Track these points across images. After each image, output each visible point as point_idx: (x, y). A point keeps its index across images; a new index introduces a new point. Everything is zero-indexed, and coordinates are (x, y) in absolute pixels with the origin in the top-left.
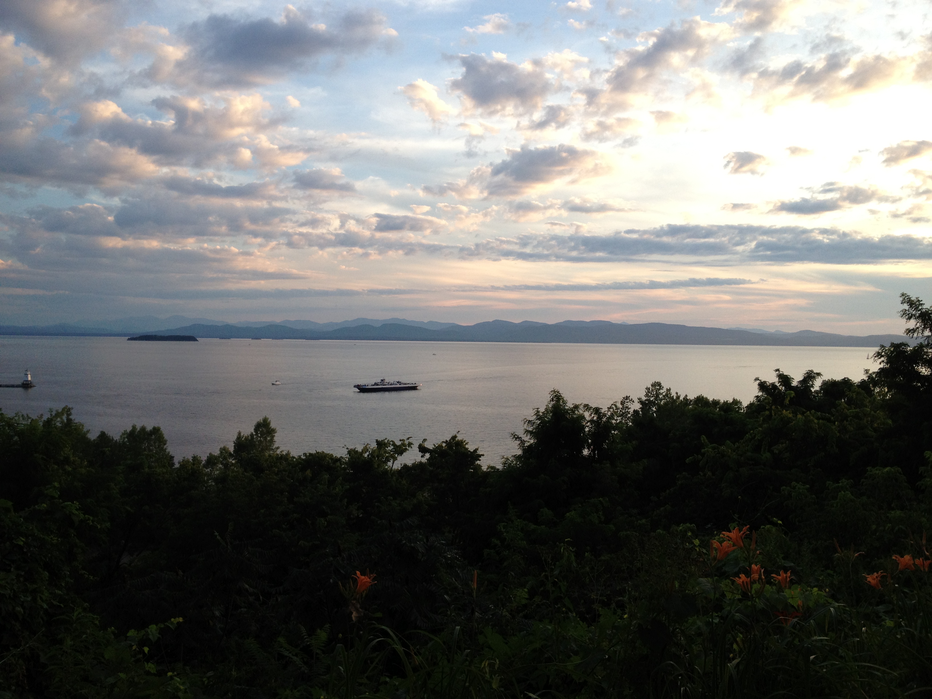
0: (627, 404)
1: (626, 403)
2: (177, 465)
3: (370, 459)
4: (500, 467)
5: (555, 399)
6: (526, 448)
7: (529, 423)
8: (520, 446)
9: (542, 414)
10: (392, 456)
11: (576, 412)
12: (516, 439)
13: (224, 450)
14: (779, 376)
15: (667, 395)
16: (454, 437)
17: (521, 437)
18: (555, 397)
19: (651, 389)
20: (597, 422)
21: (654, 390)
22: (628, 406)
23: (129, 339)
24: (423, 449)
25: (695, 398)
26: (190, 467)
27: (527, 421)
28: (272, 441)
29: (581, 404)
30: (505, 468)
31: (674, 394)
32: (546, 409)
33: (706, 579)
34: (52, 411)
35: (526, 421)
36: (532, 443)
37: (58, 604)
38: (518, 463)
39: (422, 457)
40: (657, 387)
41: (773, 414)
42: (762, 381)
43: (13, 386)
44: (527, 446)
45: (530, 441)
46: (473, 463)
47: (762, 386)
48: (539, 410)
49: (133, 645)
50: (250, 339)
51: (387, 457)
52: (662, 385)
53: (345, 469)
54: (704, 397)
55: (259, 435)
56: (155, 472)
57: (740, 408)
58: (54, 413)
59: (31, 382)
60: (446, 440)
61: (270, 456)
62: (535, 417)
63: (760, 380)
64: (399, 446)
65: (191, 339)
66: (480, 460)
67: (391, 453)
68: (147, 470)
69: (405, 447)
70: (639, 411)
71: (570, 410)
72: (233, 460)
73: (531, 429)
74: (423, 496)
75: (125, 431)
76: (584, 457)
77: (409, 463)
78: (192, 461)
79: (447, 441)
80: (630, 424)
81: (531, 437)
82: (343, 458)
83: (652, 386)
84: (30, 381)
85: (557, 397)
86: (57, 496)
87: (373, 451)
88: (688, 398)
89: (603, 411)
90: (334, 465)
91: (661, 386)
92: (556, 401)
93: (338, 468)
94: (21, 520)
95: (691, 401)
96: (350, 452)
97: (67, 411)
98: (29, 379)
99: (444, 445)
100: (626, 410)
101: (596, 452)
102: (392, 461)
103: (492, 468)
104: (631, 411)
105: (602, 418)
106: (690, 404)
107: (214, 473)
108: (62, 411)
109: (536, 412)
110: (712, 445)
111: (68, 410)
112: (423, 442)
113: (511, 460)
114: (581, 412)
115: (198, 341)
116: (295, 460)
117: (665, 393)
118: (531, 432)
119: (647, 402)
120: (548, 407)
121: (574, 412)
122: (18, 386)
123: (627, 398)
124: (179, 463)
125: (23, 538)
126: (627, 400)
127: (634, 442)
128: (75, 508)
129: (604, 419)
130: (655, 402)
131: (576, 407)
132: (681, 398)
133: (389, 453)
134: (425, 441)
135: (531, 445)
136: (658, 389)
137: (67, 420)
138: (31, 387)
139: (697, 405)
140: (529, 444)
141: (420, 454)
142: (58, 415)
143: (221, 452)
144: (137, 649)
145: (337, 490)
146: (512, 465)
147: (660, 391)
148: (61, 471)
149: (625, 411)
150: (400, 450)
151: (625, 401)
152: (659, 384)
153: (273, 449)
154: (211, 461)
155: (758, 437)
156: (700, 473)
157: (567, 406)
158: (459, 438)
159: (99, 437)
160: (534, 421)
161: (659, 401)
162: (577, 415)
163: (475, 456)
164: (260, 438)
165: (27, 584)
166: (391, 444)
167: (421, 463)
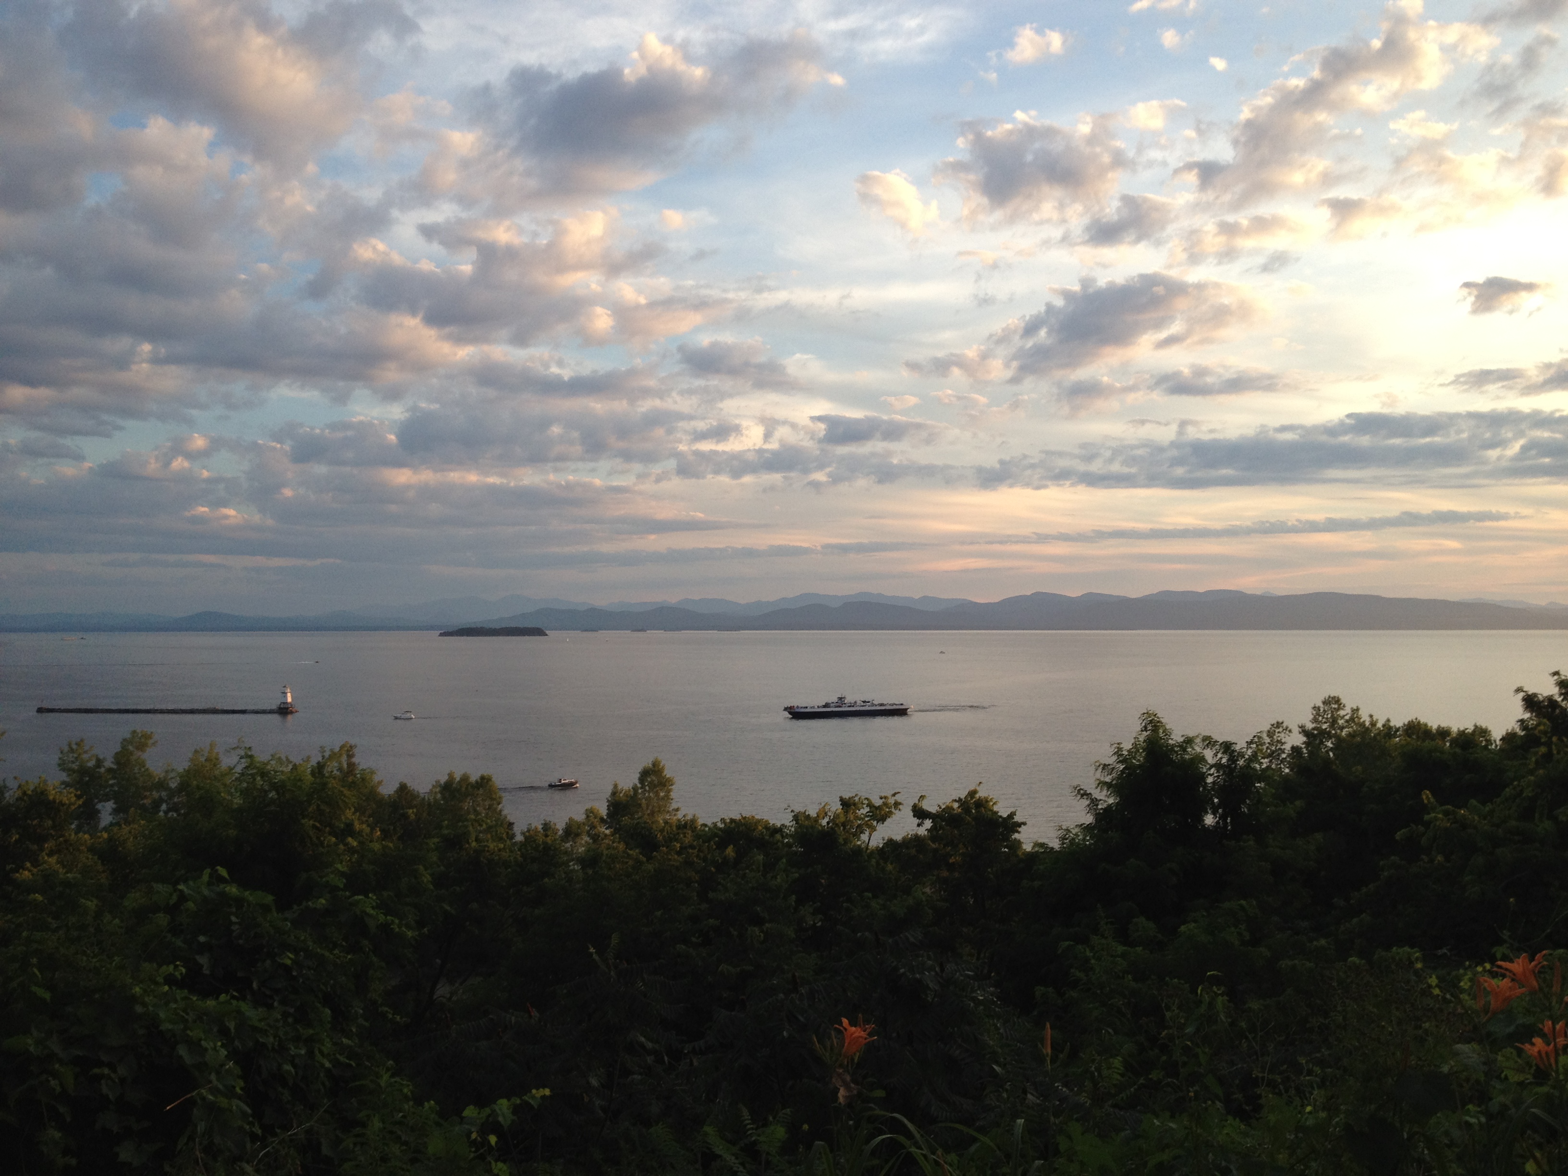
0: (1279, 736)
1: (1277, 735)
2: (519, 838)
3: (832, 828)
4: (1055, 844)
5: (1149, 728)
6: (1101, 811)
7: (1103, 769)
8: (1090, 809)
9: (1127, 753)
10: (868, 825)
11: (1189, 750)
12: (1082, 795)
13: (590, 813)
14: (1559, 685)
15: (1352, 719)
16: (972, 793)
17: (1090, 794)
18: (1149, 724)
19: (1322, 710)
20: (1228, 766)
21: (1328, 710)
22: (1281, 739)
23: (441, 635)
24: (920, 813)
25: (1404, 724)
26: (541, 840)
27: (1102, 766)
28: (667, 798)
29: (1197, 736)
30: (1065, 846)
31: (1365, 718)
32: (1135, 745)
33: (1467, 1045)
34: (325, 751)
35: (1099, 766)
36: (1111, 803)
37: (348, 1061)
38: (1088, 838)
39: (919, 825)
40: (1333, 706)
41: (1555, 752)
42: (1530, 693)
43: (264, 712)
44: (1102, 809)
45: (1106, 799)
46: (1007, 838)
47: (1531, 702)
48: (1122, 746)
49: (473, 1132)
50: (629, 631)
51: (859, 826)
52: (1343, 701)
53: (789, 845)
54: (1421, 722)
55: (647, 788)
56: (486, 849)
57: (1489, 742)
58: (327, 754)
59: (292, 705)
60: (959, 798)
61: (666, 822)
62: (1115, 758)
63: (1526, 692)
64: (877, 808)
65: (538, 632)
66: (1019, 832)
67: (867, 819)
68: (474, 844)
69: (889, 808)
70: (1301, 748)
71: (1176, 746)
72: (606, 829)
73: (1108, 779)
74: (923, 893)
75: (437, 782)
76: (1206, 829)
77: (898, 837)
78: (542, 831)
79: (960, 800)
80: (1287, 770)
81: (1109, 792)
82: (786, 826)
83: (1324, 703)
84: (290, 703)
85: (1153, 724)
86: (342, 886)
87: (836, 816)
88: (1392, 724)
89: (1237, 748)
90: (771, 839)
91: (1341, 704)
92: (1152, 731)
93: (779, 844)
94: (287, 925)
95: (1398, 730)
96: (796, 818)
97: (348, 751)
98: (289, 700)
99: (956, 805)
100: (1277, 746)
101: (1229, 820)
102: (867, 833)
103: (1042, 845)
104: (1287, 747)
105: (1237, 760)
106: (1395, 736)
107: (578, 850)
108: (340, 750)
109: (1116, 750)
110: (1443, 808)
111: (349, 749)
112: (919, 801)
113: (1074, 832)
114: (1198, 749)
115: (547, 635)
116: (707, 829)
117: (1349, 715)
118: (1109, 785)
119: (1316, 732)
120: (1139, 741)
121: (1184, 750)
122: (271, 712)
123: (1279, 725)
124: (523, 833)
125: (291, 953)
126: (1279, 728)
127: (1298, 803)
128: (371, 905)
129: (1241, 762)
130: (1330, 732)
131: (1189, 741)
132: (1380, 725)
133: (863, 819)
134: (922, 800)
135: (1110, 806)
136: (1335, 709)
137: (347, 764)
138: (292, 712)
139: (1409, 736)
140: (1105, 805)
141: (916, 821)
142: (334, 756)
143: (588, 817)
144: (479, 1138)
145: (779, 880)
146: (1077, 841)
147: (1338, 713)
148: (341, 846)
149: (1275, 748)
150: (880, 814)
151: (1275, 731)
152: (1337, 700)
153: (668, 812)
154: (572, 831)
155: (1528, 793)
156: (1424, 857)
157: (1172, 739)
158: (981, 794)
159: (396, 792)
160: (1112, 765)
161: (1339, 731)
162: (1191, 755)
163: (1010, 825)
164: (649, 793)
165: (298, 1027)
166: (864, 804)
167: (917, 838)
